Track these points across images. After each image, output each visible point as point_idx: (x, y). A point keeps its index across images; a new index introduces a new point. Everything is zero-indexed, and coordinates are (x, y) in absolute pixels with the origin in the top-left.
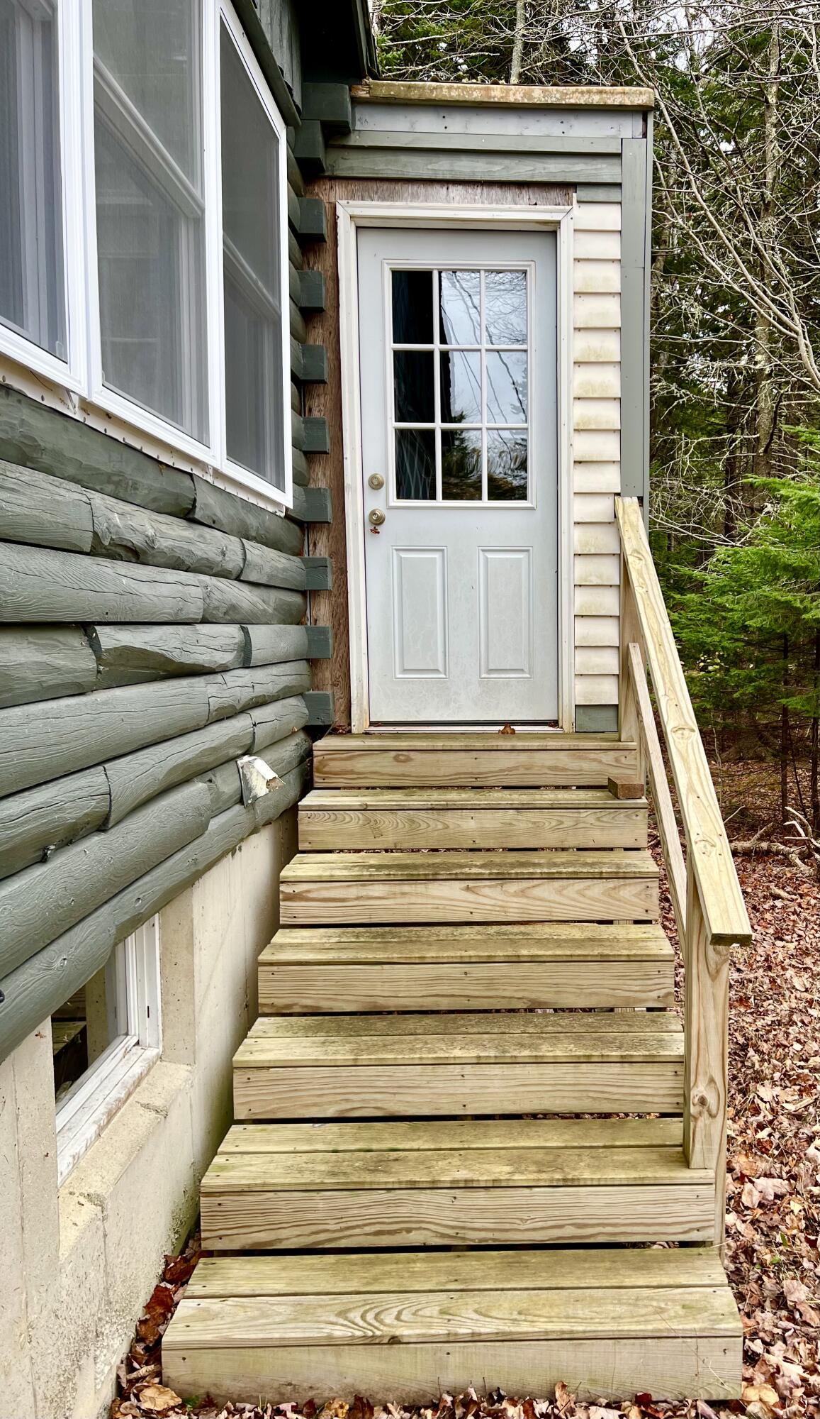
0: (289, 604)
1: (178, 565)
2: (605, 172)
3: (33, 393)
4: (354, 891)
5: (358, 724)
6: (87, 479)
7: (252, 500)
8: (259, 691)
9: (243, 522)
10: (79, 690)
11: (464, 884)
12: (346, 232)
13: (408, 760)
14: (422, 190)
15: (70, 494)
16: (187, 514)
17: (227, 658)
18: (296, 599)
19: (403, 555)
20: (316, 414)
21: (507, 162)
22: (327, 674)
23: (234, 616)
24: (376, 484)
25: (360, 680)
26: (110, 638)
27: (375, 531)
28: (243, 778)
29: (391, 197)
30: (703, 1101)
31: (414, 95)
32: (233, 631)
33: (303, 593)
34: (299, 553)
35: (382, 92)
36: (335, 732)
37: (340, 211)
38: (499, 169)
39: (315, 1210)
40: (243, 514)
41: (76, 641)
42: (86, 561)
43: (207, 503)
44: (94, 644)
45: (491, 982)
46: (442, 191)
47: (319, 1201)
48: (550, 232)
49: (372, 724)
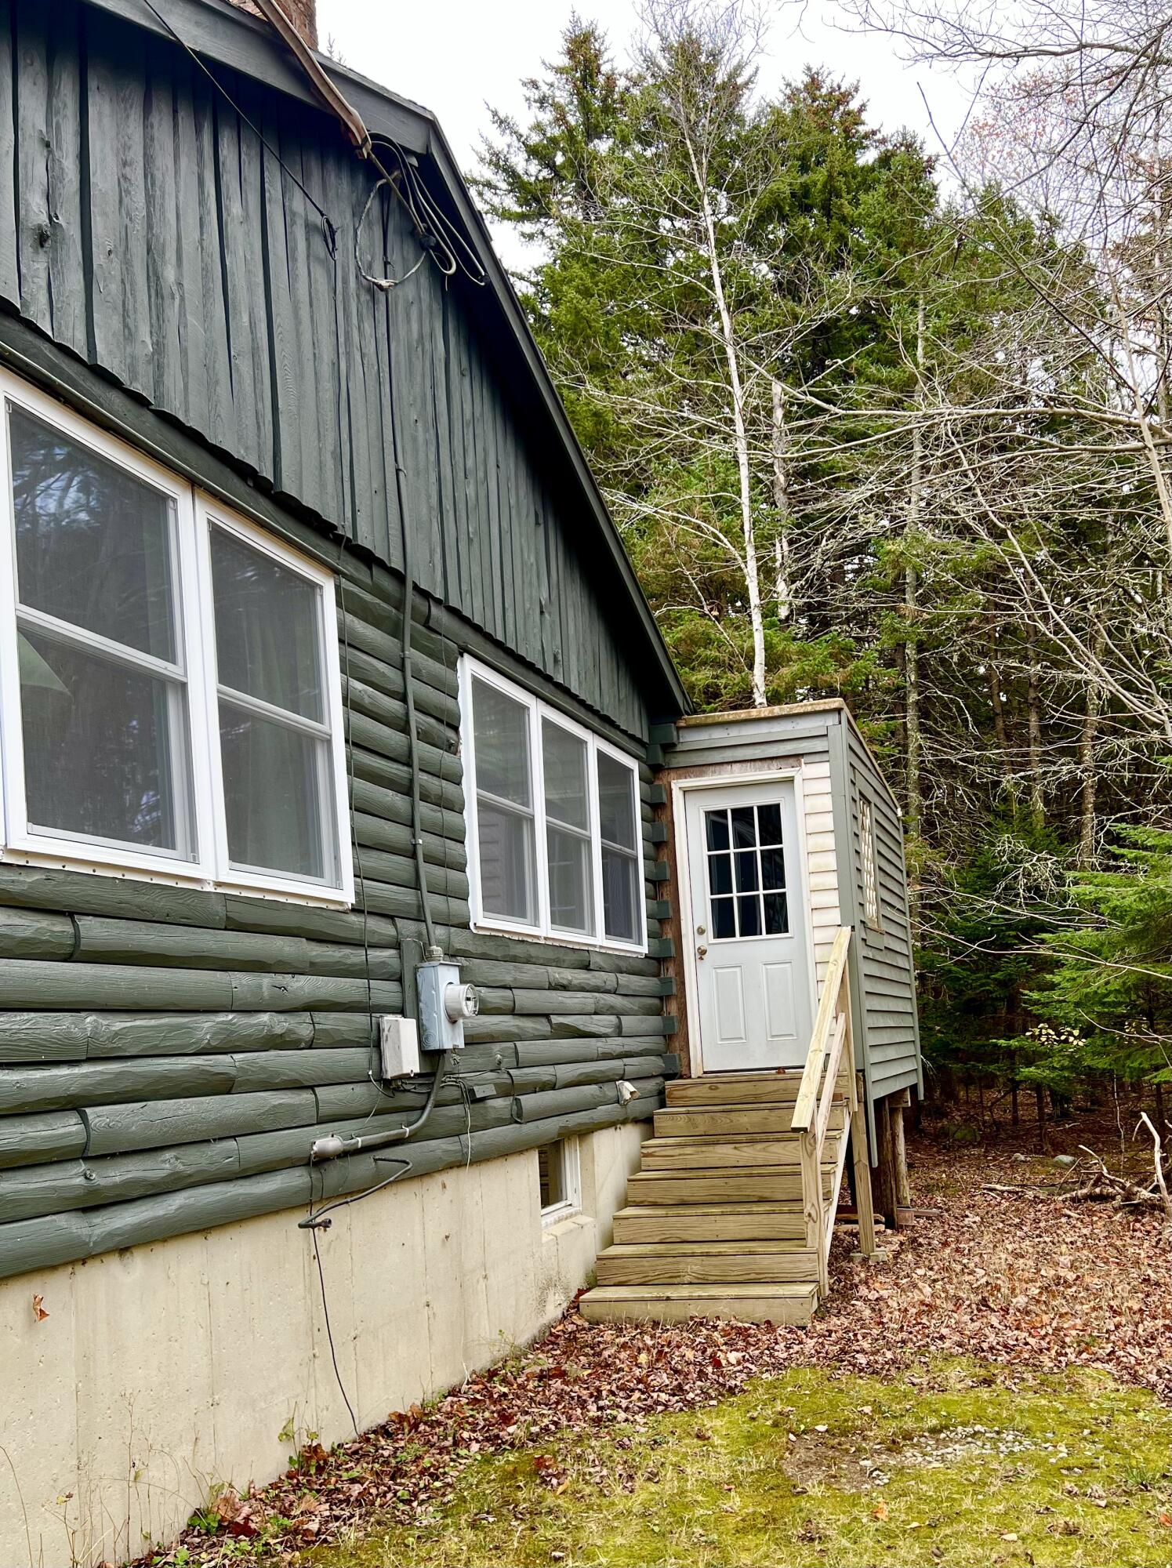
0: (651, 1005)
1: (583, 990)
2: (819, 745)
3: (530, 940)
4: (678, 1151)
5: (696, 1071)
6: (546, 963)
7: (622, 954)
8: (626, 1048)
9: (617, 965)
10: (545, 1038)
11: (733, 1146)
12: (677, 796)
13: (717, 1088)
14: (717, 768)
15: (541, 969)
16: (587, 967)
17: (608, 1031)
18: (656, 1001)
19: (719, 971)
20: (665, 897)
21: (763, 747)
22: (677, 1044)
23: (612, 1011)
24: (701, 931)
25: (695, 1047)
26: (555, 1019)
27: (701, 959)
28: (619, 1091)
29: (701, 775)
30: (810, 1215)
31: (710, 721)
32: (613, 1018)
33: (661, 998)
34: (657, 975)
35: (692, 722)
36: (681, 1077)
37: (673, 786)
38: (758, 752)
39: (643, 1266)
40: (617, 962)
41: (544, 1020)
42: (547, 992)
43: (595, 960)
44: (550, 1021)
45: (739, 1187)
46: (729, 767)
47: (645, 1262)
48: (790, 781)
49: (705, 1073)
